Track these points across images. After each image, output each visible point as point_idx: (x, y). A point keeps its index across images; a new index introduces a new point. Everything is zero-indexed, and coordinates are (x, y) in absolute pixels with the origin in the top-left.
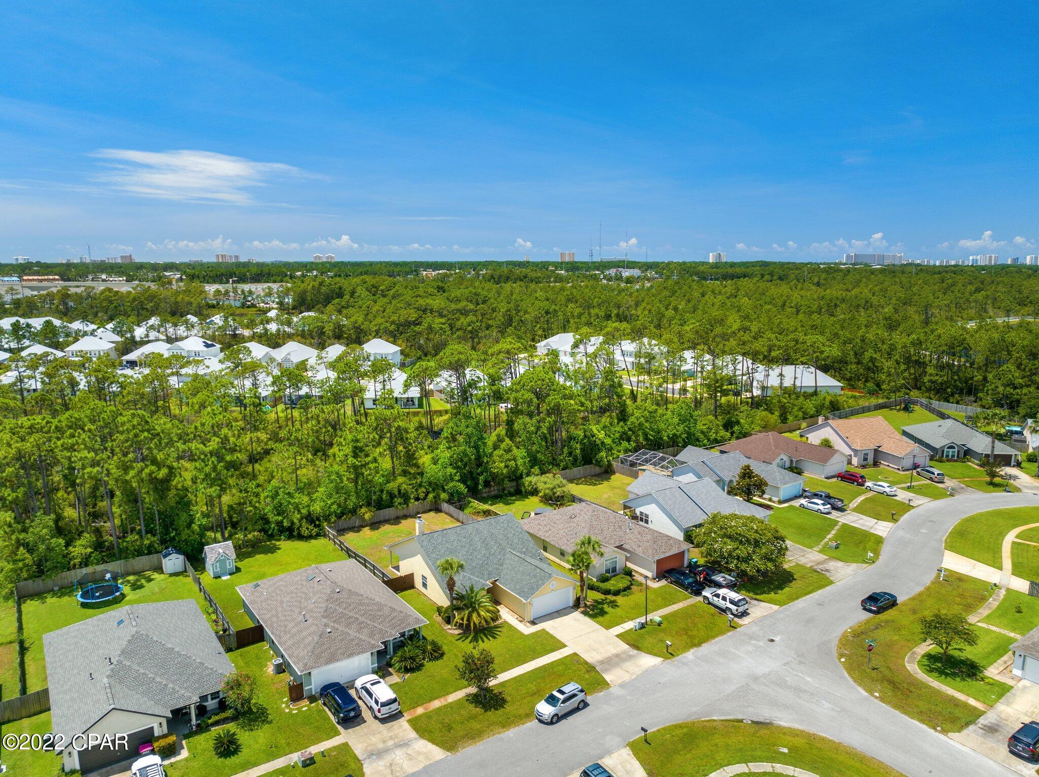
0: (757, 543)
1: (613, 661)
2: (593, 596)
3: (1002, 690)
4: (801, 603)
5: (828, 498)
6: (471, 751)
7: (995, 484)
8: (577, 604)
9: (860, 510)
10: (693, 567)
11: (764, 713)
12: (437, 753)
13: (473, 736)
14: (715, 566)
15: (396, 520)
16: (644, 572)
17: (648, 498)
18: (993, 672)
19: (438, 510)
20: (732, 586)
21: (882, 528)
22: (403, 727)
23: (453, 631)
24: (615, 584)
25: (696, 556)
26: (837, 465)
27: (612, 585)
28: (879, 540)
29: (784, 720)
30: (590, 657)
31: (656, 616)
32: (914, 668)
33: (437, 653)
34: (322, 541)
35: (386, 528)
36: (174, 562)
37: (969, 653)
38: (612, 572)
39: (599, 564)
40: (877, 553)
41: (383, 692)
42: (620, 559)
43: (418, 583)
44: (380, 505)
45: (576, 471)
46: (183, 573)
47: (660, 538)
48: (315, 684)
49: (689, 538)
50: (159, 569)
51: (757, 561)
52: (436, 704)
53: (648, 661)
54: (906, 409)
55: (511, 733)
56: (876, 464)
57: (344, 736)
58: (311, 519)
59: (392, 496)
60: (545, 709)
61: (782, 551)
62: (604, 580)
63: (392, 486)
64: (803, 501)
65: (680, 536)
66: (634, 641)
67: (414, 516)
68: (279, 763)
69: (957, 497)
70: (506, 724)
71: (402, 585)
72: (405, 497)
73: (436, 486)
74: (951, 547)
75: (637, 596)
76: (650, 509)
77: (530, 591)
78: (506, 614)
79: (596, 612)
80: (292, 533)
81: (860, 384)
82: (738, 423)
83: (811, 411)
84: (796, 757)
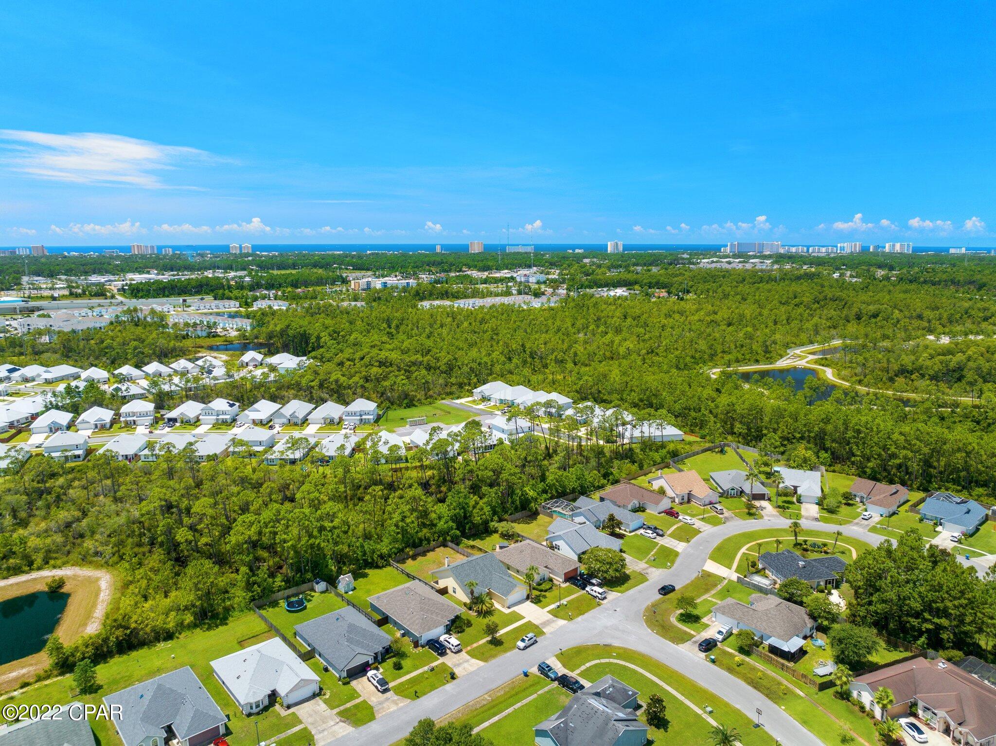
0: (611, 564)
1: (547, 623)
2: (535, 593)
3: (706, 626)
4: (631, 592)
5: (655, 529)
6: (494, 661)
7: (751, 513)
8: (528, 598)
9: (672, 535)
10: (582, 575)
11: (608, 641)
12: (481, 663)
13: (494, 656)
14: (592, 575)
15: (424, 554)
16: (559, 579)
17: (559, 538)
18: (705, 620)
19: (445, 546)
20: (600, 585)
21: (680, 547)
22: (463, 654)
23: (473, 614)
24: (545, 586)
25: (583, 569)
26: (665, 504)
27: (544, 587)
28: (677, 554)
29: (616, 643)
30: (536, 622)
31: (564, 602)
32: (673, 620)
33: (469, 624)
34: (389, 569)
35: (420, 558)
36: (321, 586)
37: (695, 612)
38: (543, 580)
39: (537, 578)
40: (673, 562)
41: (454, 641)
42: (546, 573)
43: (450, 591)
44: (414, 546)
45: (518, 515)
46: (326, 591)
47: (566, 560)
48: (423, 641)
49: (580, 560)
50: (313, 590)
51: (611, 572)
52: (475, 645)
53: (562, 622)
54: (722, 452)
55: (508, 654)
56: (689, 501)
57: (441, 660)
58: (381, 557)
59: (421, 540)
60: (521, 645)
61: (623, 566)
62: (539, 584)
63: (420, 534)
64: (642, 531)
65: (576, 558)
66: (555, 613)
67: (433, 550)
68: (420, 671)
69: (727, 524)
70: (505, 651)
71: (443, 592)
72: (428, 540)
73: (444, 533)
74: (713, 558)
75: (555, 592)
76: (560, 543)
77: (507, 593)
78: (497, 605)
79: (537, 601)
80: (374, 566)
81: (697, 429)
82: (612, 473)
83: (659, 460)
84: (619, 657)
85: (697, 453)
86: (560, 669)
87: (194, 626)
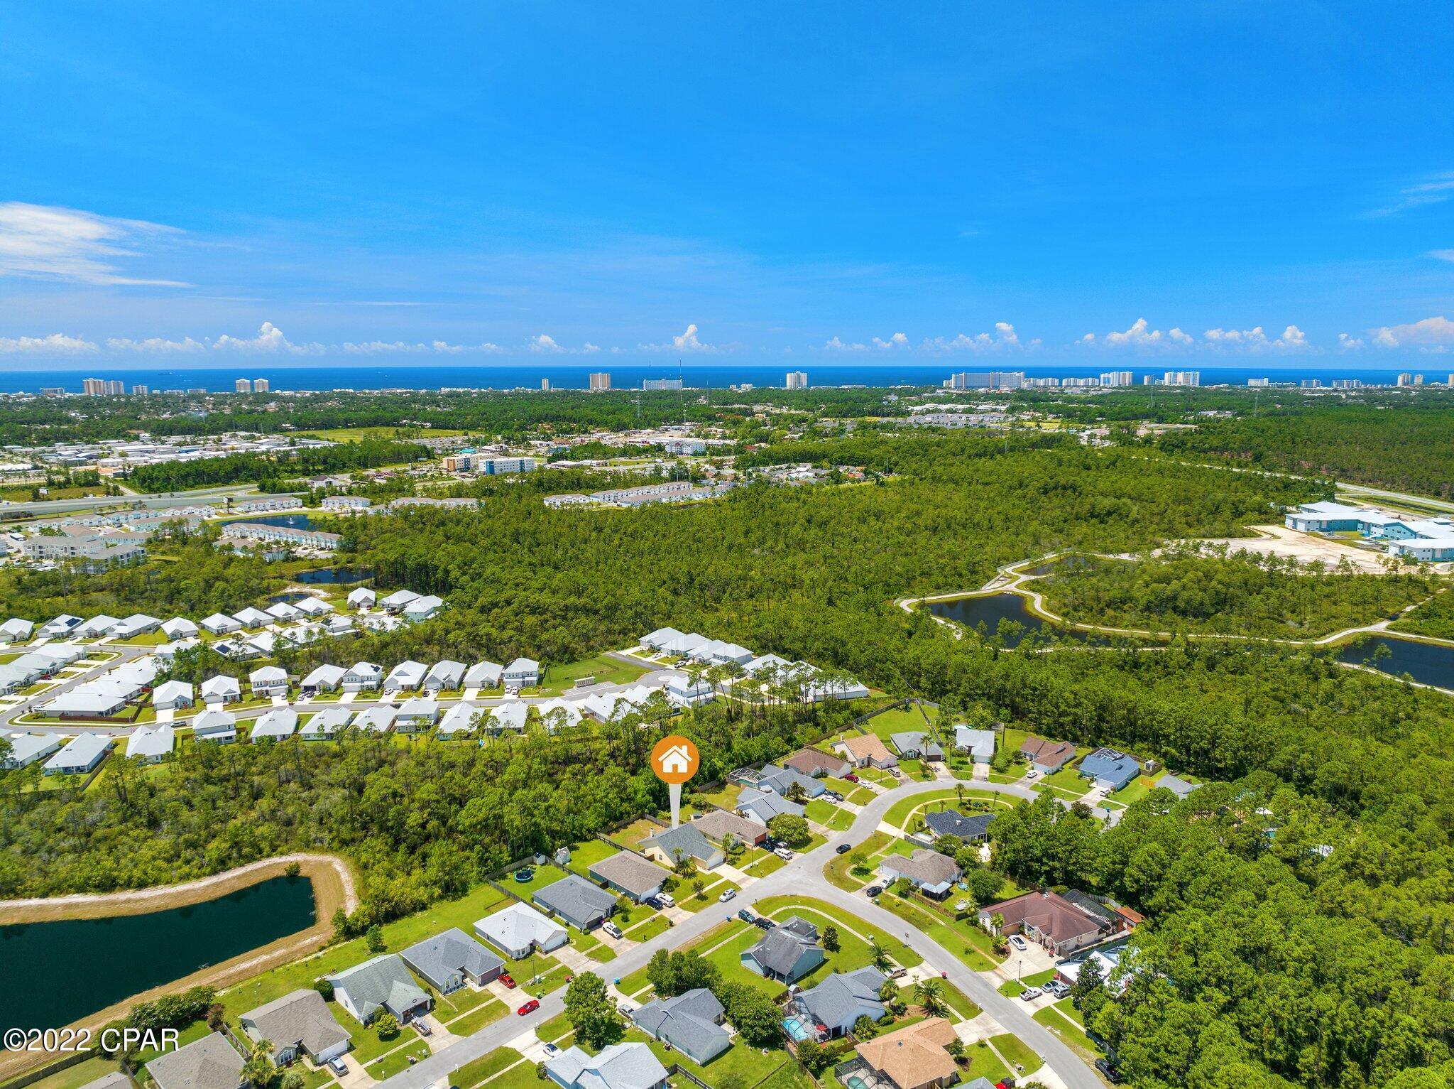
0: (795, 828)
1: (743, 880)
2: (731, 856)
3: (875, 877)
4: (813, 852)
5: (835, 795)
6: (702, 912)
7: (926, 774)
8: (725, 860)
9: (851, 800)
10: (770, 839)
11: (794, 893)
12: (692, 914)
13: (701, 908)
14: (779, 839)
15: (625, 826)
16: (750, 844)
17: (749, 806)
18: (874, 873)
19: (643, 818)
20: (786, 847)
21: (857, 810)
22: (676, 908)
23: (679, 876)
24: (738, 850)
25: (771, 834)
26: (846, 769)
27: (737, 851)
28: (854, 817)
29: (800, 894)
30: (734, 880)
31: (756, 863)
32: (848, 873)
33: (677, 884)
34: (595, 841)
35: (622, 831)
36: (542, 858)
37: (867, 866)
38: (737, 845)
39: (732, 843)
40: (850, 825)
41: (668, 897)
42: (739, 839)
43: (657, 858)
44: (616, 819)
45: (707, 785)
46: (545, 863)
47: (756, 827)
48: (641, 900)
49: (768, 826)
50: (533, 863)
51: (796, 836)
52: (685, 900)
53: (755, 879)
54: (907, 709)
55: (713, 906)
56: (869, 765)
57: (659, 913)
58: (589, 831)
59: (622, 814)
60: (723, 898)
61: (806, 830)
62: (733, 849)
63: (622, 809)
64: (823, 797)
65: (764, 824)
66: (749, 873)
67: (633, 822)
68: (644, 922)
69: (903, 786)
70: (711, 903)
71: (651, 858)
72: (629, 814)
73: (641, 806)
74: (886, 819)
75: (748, 855)
76: (750, 811)
77: (707, 857)
78: (699, 869)
79: (732, 863)
80: (584, 839)
81: (883, 683)
82: (795, 738)
83: (842, 722)
84: (802, 904)
85: (882, 711)
86: (756, 915)
87: (441, 898)
